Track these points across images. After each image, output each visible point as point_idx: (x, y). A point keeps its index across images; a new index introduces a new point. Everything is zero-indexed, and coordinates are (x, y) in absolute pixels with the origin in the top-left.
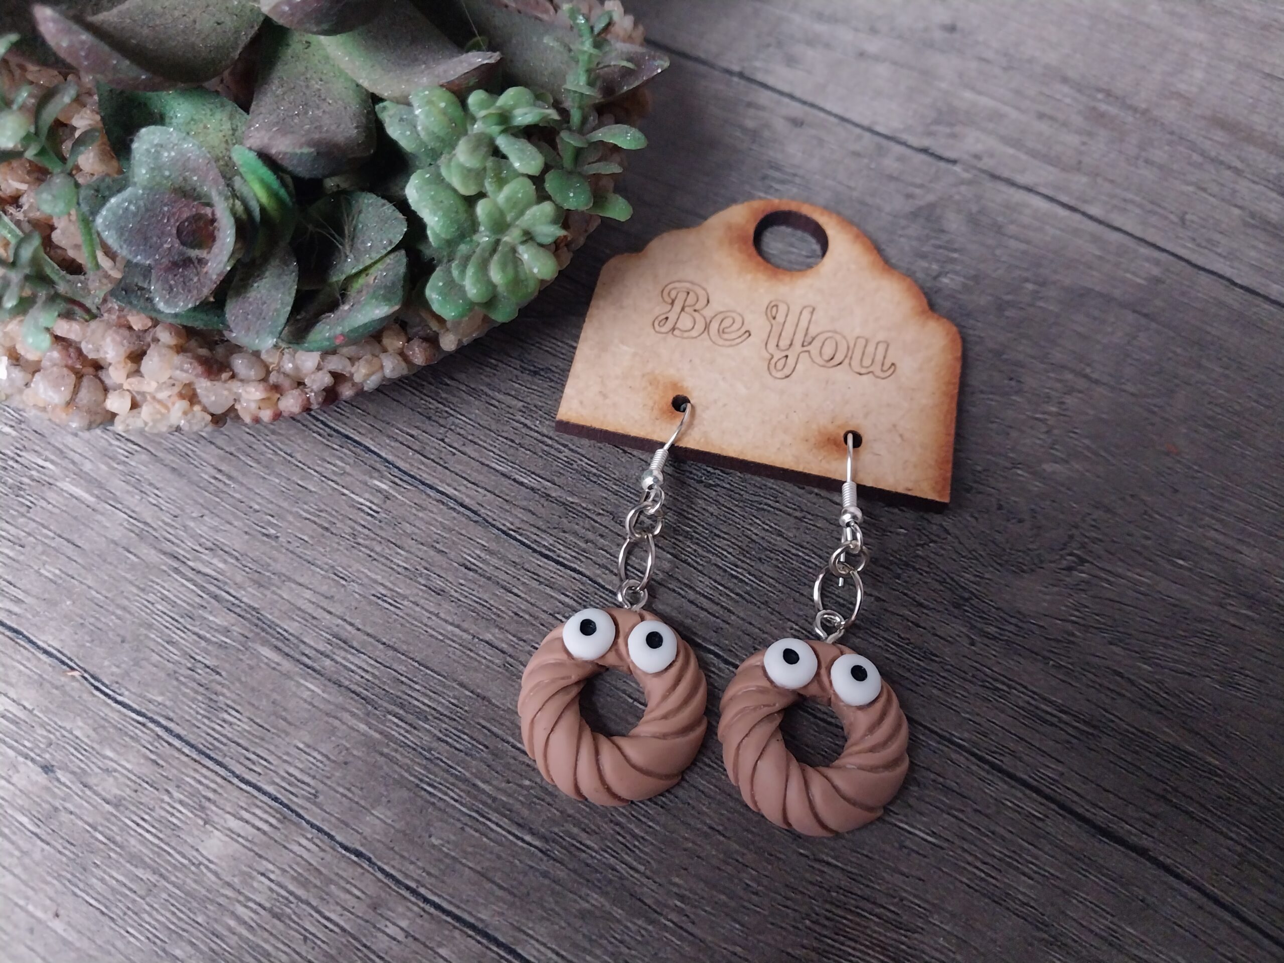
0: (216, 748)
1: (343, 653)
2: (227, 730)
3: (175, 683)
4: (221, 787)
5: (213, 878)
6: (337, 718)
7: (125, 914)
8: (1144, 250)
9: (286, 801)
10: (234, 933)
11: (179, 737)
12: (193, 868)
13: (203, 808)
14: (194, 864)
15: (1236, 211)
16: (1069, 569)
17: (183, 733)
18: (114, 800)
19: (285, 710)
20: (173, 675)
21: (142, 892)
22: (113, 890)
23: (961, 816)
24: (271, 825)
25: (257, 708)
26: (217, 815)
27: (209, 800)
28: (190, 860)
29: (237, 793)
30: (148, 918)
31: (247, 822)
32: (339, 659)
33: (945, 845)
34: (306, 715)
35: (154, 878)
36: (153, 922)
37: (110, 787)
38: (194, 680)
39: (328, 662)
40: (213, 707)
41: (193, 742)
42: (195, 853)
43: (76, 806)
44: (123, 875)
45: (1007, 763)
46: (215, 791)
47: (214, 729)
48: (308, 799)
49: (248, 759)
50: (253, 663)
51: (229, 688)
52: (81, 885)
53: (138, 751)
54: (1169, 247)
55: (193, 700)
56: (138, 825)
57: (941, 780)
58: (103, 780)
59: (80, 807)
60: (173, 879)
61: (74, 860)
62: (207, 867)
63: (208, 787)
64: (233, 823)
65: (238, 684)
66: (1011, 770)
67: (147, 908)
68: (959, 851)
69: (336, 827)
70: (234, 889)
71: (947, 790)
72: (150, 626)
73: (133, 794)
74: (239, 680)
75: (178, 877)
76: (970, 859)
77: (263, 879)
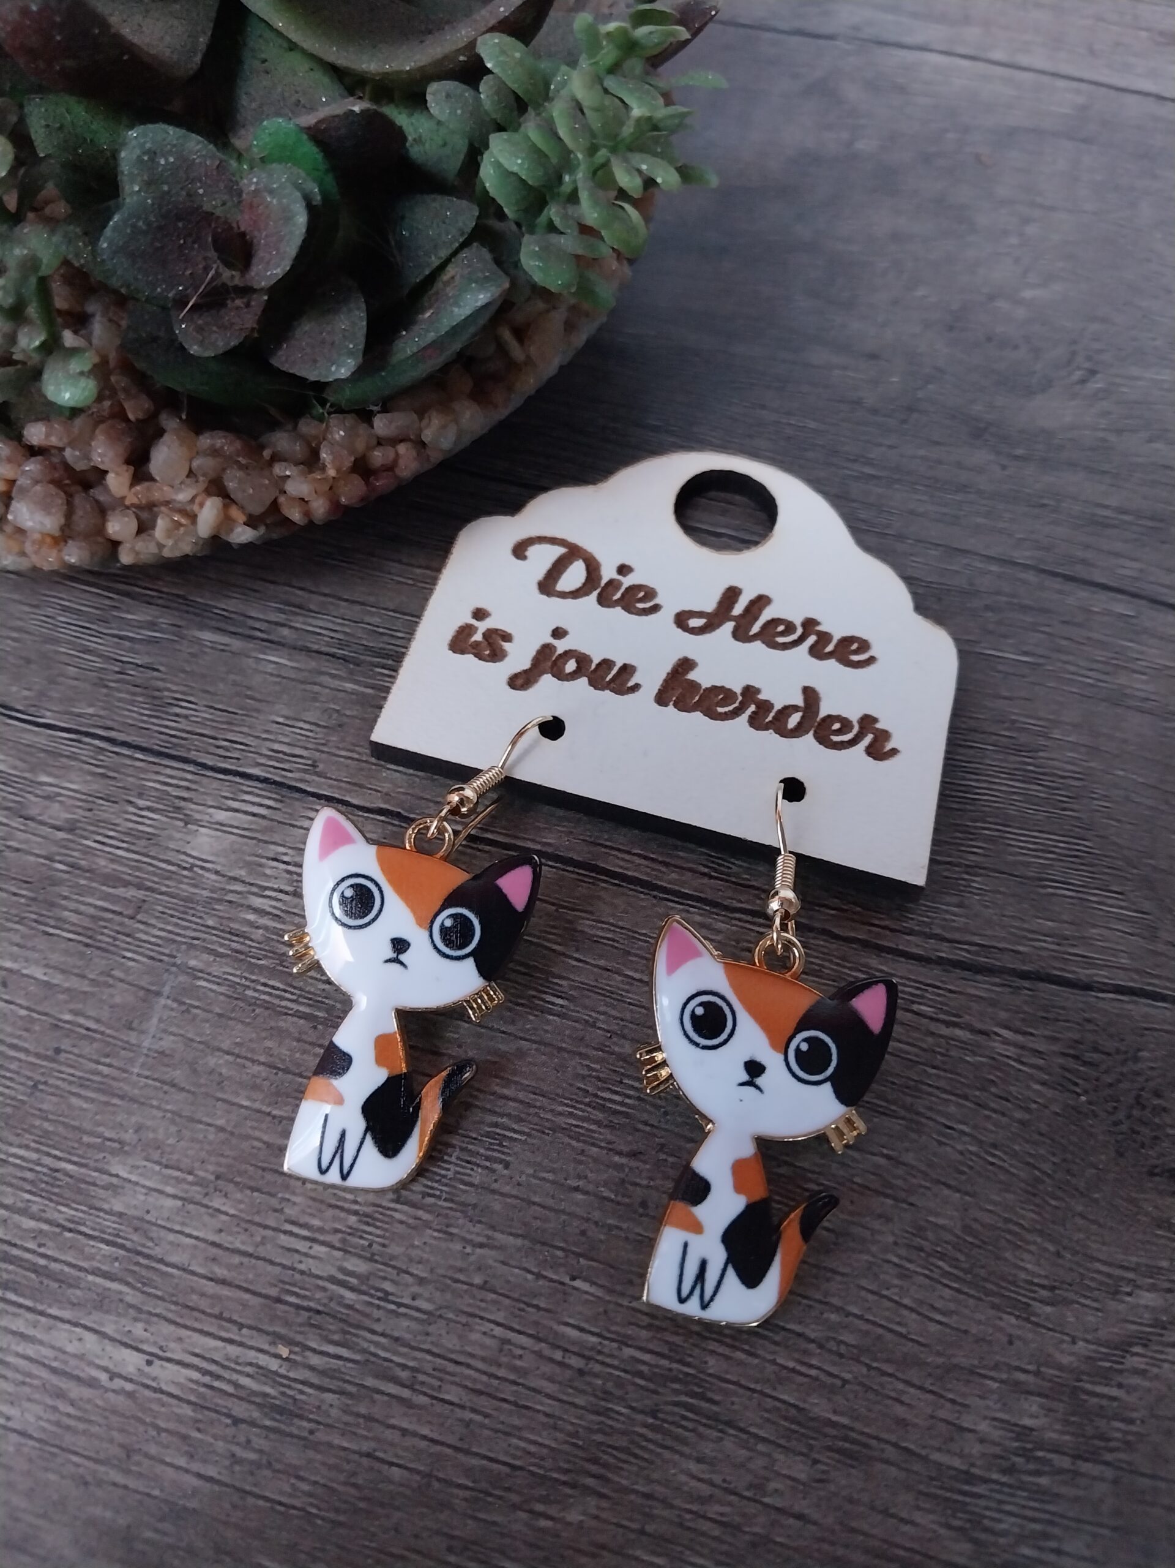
0: (176, 745)
1: (301, 619)
2: (184, 725)
3: (105, 691)
4: (195, 782)
5: (213, 877)
6: (315, 684)
7: (115, 939)
8: (1061, 83)
9: (278, 779)
10: (257, 928)
11: (124, 744)
12: (185, 873)
13: (178, 809)
14: (185, 868)
15: (1144, 34)
16: (1083, 381)
17: (129, 739)
18: (67, 826)
19: (249, 688)
20: (101, 683)
21: (130, 912)
22: (93, 917)
23: (1047, 629)
24: (269, 807)
25: (216, 694)
26: (198, 812)
27: (184, 799)
28: (179, 866)
29: (216, 784)
30: (145, 937)
31: (237, 811)
32: (298, 625)
33: (1041, 661)
34: (277, 688)
35: (140, 894)
36: (153, 940)
37: (57, 813)
38: (127, 683)
39: (285, 632)
40: (159, 705)
41: (144, 745)
42: (183, 857)
43: (21, 842)
44: (100, 899)
45: (1080, 571)
46: (188, 789)
47: (167, 727)
48: (305, 771)
49: (218, 747)
50: (194, 650)
51: (172, 682)
52: (52, 922)
53: (81, 769)
54: (1086, 75)
55: (132, 703)
56: (103, 844)
57: (1015, 601)
58: (47, 808)
59: (26, 842)
60: (164, 889)
61: (34, 899)
62: (202, 868)
63: (178, 787)
64: (222, 816)
65: (182, 675)
66: (1086, 577)
67: (141, 927)
68: (1060, 664)
69: (349, 791)
70: (243, 882)
71: (1025, 609)
72: (56, 641)
73: (88, 814)
74: (184, 671)
75: (171, 886)
76: (1072, 668)
77: (275, 864)
